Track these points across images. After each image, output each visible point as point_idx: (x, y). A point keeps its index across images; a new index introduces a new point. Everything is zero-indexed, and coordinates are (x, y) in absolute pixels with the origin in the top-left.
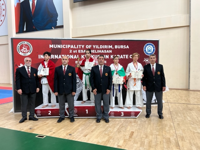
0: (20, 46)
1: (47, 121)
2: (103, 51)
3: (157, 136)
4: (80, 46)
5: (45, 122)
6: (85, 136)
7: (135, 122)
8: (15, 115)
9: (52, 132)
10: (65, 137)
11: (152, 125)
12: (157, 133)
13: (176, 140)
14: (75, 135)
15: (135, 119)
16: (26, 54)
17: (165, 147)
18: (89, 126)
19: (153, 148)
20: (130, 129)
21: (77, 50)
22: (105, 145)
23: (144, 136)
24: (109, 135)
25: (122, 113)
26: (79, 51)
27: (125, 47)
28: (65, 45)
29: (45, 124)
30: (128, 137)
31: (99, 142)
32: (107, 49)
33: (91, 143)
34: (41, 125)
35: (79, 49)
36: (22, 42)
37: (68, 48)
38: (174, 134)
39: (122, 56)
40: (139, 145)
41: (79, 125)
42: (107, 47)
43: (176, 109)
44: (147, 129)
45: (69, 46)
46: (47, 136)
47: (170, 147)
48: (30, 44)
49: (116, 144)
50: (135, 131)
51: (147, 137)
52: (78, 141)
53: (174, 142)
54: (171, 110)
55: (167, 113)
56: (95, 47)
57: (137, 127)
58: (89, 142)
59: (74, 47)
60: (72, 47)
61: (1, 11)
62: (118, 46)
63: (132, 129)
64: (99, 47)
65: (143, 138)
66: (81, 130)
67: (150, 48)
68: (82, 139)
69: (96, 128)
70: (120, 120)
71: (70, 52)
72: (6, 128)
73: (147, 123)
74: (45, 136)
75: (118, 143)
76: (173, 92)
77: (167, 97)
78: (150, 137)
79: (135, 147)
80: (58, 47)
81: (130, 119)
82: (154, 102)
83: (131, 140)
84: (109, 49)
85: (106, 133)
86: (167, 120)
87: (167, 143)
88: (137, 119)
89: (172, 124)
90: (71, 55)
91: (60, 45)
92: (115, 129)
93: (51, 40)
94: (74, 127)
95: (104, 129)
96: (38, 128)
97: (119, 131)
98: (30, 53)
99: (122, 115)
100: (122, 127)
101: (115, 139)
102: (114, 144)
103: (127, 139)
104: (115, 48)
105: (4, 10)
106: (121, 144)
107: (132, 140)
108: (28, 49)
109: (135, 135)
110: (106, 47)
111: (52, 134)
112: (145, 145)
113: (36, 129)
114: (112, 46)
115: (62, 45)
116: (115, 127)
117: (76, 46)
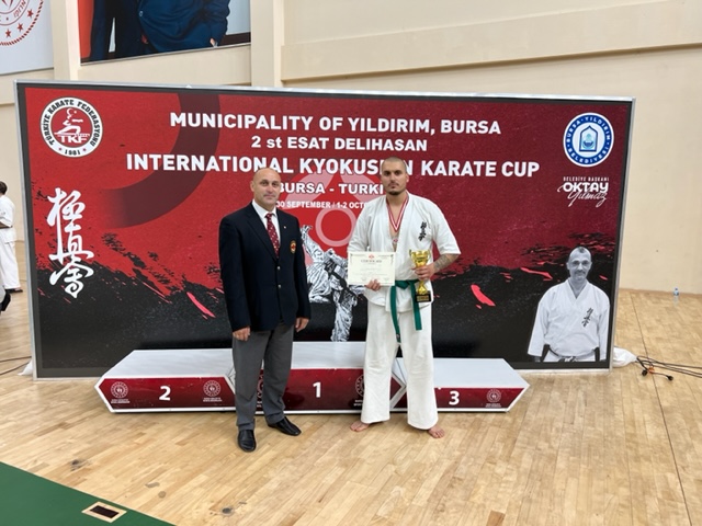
1: (147, 428)
2: (389, 141)
4: (294, 119)
5: (141, 429)
6: (291, 524)
9: (156, 491)
10: (204, 522)
14: (247, 514)
16: (76, 149)
20: (485, 499)
21: (284, 135)
26: (291, 142)
27: (486, 128)
28: (233, 117)
29: (137, 441)
32: (405, 136)
34: (124, 446)
35: (290, 132)
39: (468, 164)
42: (408, 127)
43: (684, 395)
45: (249, 120)
46: (129, 511)
48: (92, 109)
50: (508, 510)
54: (664, 404)
56: (358, 125)
57: (516, 485)
59: (269, 124)
60: (262, 122)
62: (456, 122)
63: (497, 500)
64: (374, 125)
66: (275, 486)
69: (340, 480)
71: (255, 145)
74: (122, 512)
76: (667, 309)
77: (645, 332)
80: (205, 125)
82: (592, 358)
84: (415, 136)
86: (648, 459)
89: (672, 477)
90: (256, 159)
91: (213, 116)
92: (421, 491)
93: (175, 95)
94: (249, 472)
95: (374, 490)
96: (107, 461)
100: (451, 486)
104: (443, 131)
110: (402, 125)
111: (151, 503)
113: (99, 467)
114: (427, 122)
115: (220, 116)
116: (424, 480)
117: (279, 122)
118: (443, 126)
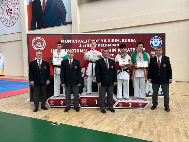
0: (34, 41)
1: (60, 110)
2: (110, 44)
3: (166, 126)
4: (89, 40)
5: (58, 111)
6: (96, 125)
7: (142, 113)
8: (31, 104)
9: (66, 120)
10: (78, 125)
11: (159, 116)
12: (166, 124)
13: (185, 131)
14: (87, 123)
15: (142, 110)
16: (40, 49)
17: (175, 137)
18: (99, 115)
19: (163, 138)
20: (138, 119)
21: (86, 44)
22: (115, 133)
23: (153, 126)
24: (118, 124)
25: (130, 104)
26: (88, 45)
27: (132, 41)
28: (75, 40)
29: (58, 112)
30: (137, 126)
31: (109, 130)
32: (114, 43)
33: (102, 131)
34: (55, 113)
35: (88, 43)
36: (36, 38)
37: (78, 42)
38: (182, 125)
39: (129, 49)
40: (148, 134)
41: (90, 115)
42: (115, 41)
43: (182, 100)
44: (155, 119)
45: (79, 41)
46: (61, 124)
47: (180, 137)
48: (43, 39)
49: (126, 132)
50: (143, 121)
51: (155, 127)
52: (90, 129)
53: (183, 132)
54: (178, 102)
55: (173, 104)
56: (103, 41)
57: (145, 117)
58: (101, 130)
59: (83, 42)
60: (82, 41)
61: (15, 10)
62: (125, 40)
63: (141, 119)
64: (107, 41)
65: (152, 128)
66: (91, 119)
67: (157, 41)
68: (93, 127)
69: (106, 117)
70: (128, 111)
71: (80, 46)
72: (25, 116)
73: (154, 113)
74: (59, 124)
75: (128, 132)
76: (178, 84)
77: (173, 89)
78: (159, 128)
79: (145, 136)
80: (69, 42)
81: (137, 110)
82: (160, 94)
83: (140, 130)
84: (116, 43)
85: (116, 122)
86: (174, 112)
87: (177, 133)
88: (144, 110)
89: (179, 115)
90: (80, 50)
91: (71, 40)
92: (124, 119)
93: (62, 36)
94: (85, 116)
95: (113, 119)
96: (52, 116)
97: (128, 121)
98: (43, 47)
99: (130, 106)
100: (130, 117)
101: (124, 128)
102: (124, 133)
103: (136, 129)
104: (123, 42)
105: (17, 9)
106: (131, 133)
107: (142, 129)
108: (42, 44)
109: (143, 125)
110: (113, 41)
111: (65, 122)
112: (154, 134)
113: (51, 117)
114: (119, 40)
115: (72, 40)
116: (124, 117)
117: (85, 41)
118: (123, 41)
